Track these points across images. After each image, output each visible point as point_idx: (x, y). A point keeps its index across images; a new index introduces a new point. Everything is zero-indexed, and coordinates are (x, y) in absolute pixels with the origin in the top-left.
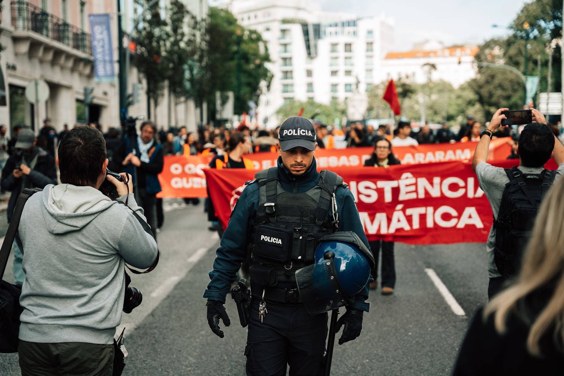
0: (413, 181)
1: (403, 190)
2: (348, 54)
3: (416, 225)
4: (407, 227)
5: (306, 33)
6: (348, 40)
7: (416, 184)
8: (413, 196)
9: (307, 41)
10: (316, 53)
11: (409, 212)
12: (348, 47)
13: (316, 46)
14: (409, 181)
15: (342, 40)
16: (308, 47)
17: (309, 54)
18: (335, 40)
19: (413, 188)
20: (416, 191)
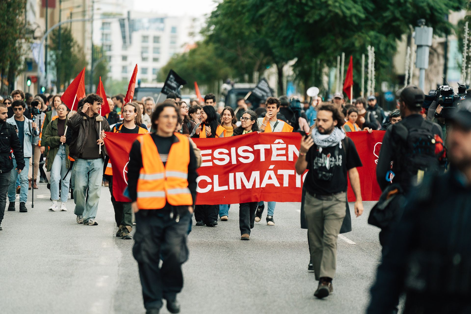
0: (284, 146)
1: (275, 152)
2: (156, 45)
3: (286, 184)
4: (277, 184)
5: (122, 26)
6: (157, 33)
7: (287, 149)
8: (284, 158)
9: (123, 32)
10: (130, 42)
11: (280, 172)
12: (156, 39)
13: (130, 37)
14: (280, 146)
15: (152, 33)
16: (124, 37)
17: (125, 42)
18: (146, 33)
19: (284, 152)
20: (286, 155)
